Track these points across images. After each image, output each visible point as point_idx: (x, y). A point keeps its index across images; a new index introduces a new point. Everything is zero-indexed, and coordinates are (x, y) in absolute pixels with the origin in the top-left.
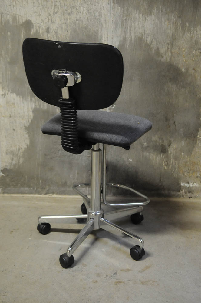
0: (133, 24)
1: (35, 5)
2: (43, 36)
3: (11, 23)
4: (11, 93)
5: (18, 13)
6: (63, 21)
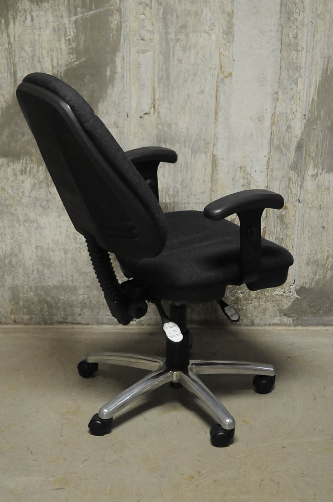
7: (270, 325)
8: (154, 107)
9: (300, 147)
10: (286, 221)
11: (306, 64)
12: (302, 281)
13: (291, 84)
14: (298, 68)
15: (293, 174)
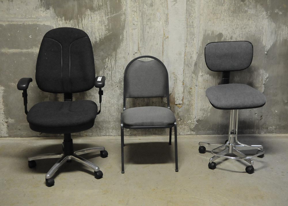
0: (282, 32)
1: (225, 24)
3: (210, 35)
4: (206, 74)
5: (215, 30)
6: (241, 33)
7: (186, 135)
8: (139, 50)
9: (196, 64)
10: (191, 94)
11: (197, 32)
12: (198, 117)
13: (191, 41)
14: (194, 34)
15: (193, 75)
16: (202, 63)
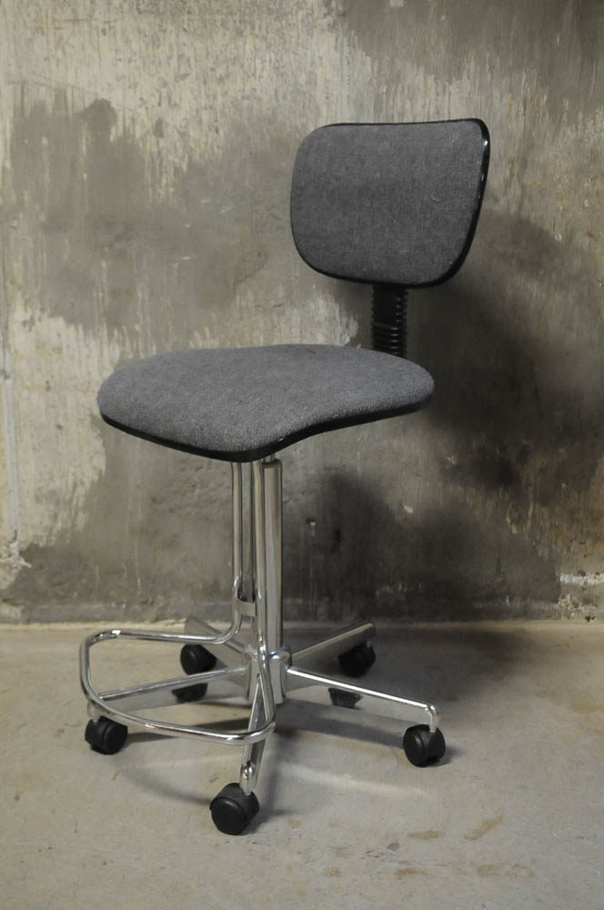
0: (408, 106)
1: (121, 56)
2: (144, 145)
3: (50, 109)
4: (51, 316)
5: (71, 81)
6: (204, 102)
12: (31, 534)
16: (25, 261)
